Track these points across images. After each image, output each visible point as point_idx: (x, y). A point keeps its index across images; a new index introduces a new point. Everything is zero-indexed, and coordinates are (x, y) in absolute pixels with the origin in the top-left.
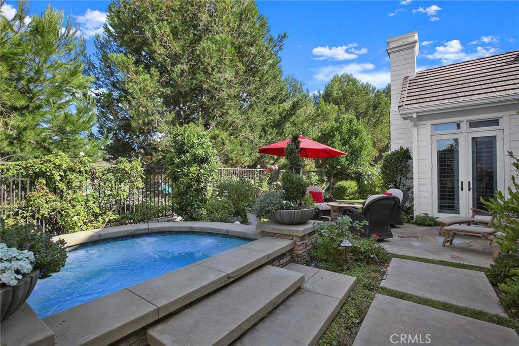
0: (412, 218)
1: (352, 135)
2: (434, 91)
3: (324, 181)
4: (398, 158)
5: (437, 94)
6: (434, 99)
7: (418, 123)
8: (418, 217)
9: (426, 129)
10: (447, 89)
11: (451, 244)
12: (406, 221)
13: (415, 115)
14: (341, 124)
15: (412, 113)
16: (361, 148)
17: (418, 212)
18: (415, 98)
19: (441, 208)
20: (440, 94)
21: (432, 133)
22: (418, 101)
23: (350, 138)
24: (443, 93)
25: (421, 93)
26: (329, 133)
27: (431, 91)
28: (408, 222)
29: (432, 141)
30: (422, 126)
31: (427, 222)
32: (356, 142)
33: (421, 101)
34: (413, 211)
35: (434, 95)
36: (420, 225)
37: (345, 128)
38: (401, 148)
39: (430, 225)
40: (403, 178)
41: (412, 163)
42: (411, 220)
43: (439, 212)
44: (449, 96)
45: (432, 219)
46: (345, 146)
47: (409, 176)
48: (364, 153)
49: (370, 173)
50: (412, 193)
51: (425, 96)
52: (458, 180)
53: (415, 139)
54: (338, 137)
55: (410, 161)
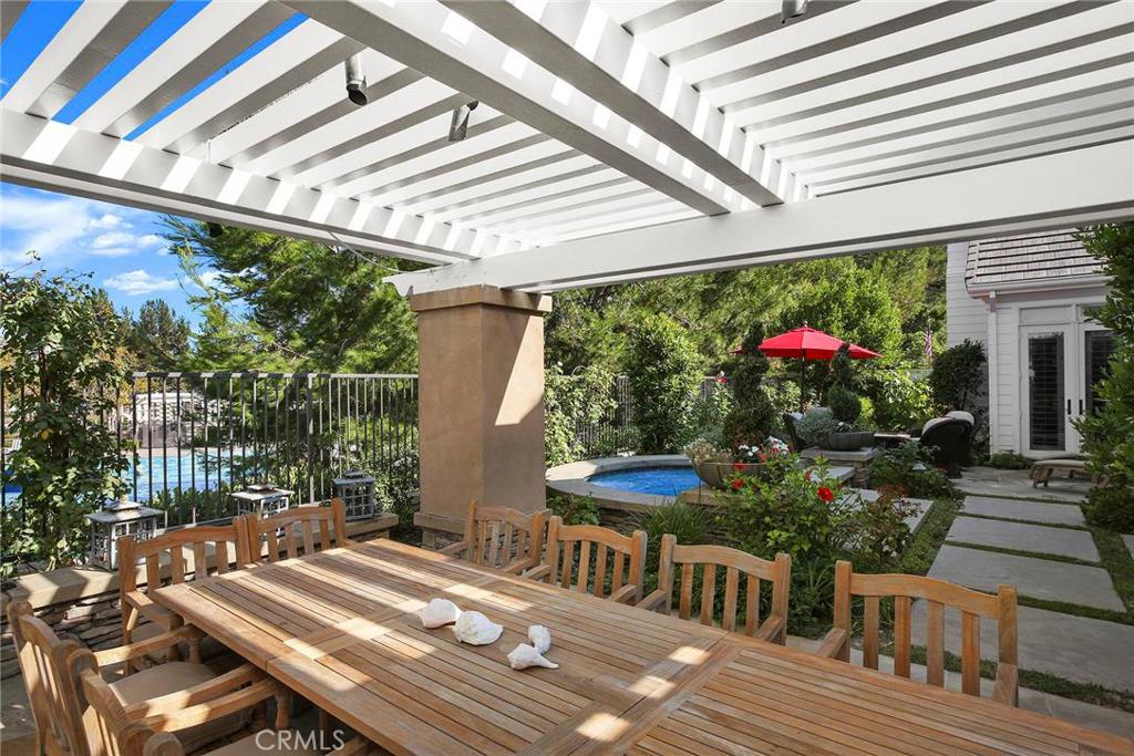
0: (988, 458)
1: (865, 309)
2: (1025, 250)
3: (810, 397)
4: (963, 360)
5: (1030, 258)
6: (1025, 267)
7: (998, 306)
8: (996, 456)
9: (1010, 315)
10: (1046, 248)
11: (1046, 485)
12: (978, 462)
13: (992, 295)
14: (843, 286)
15: (988, 291)
16: (883, 335)
17: (997, 446)
18: (993, 262)
19: (1036, 443)
20: (1036, 257)
21: (1021, 321)
22: (998, 269)
23: (861, 315)
24: (1040, 257)
25: (1003, 253)
26: (819, 304)
27: (1021, 251)
28: (980, 465)
29: (1020, 335)
30: (1002, 311)
31: (1012, 463)
32: (873, 323)
33: (1003, 269)
34: (989, 446)
35: (1025, 259)
36: (999, 467)
37: (850, 296)
38: (967, 342)
39: (1017, 468)
40: (969, 394)
41: (987, 367)
42: (986, 461)
43: (1031, 448)
44: (1048, 265)
45: (1020, 458)
46: (851, 330)
47: (980, 389)
48: (889, 343)
49: (898, 382)
50: (987, 419)
51: (1009, 260)
52: (1063, 398)
53: (992, 330)
54: (837, 313)
55: (983, 364)
